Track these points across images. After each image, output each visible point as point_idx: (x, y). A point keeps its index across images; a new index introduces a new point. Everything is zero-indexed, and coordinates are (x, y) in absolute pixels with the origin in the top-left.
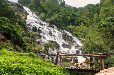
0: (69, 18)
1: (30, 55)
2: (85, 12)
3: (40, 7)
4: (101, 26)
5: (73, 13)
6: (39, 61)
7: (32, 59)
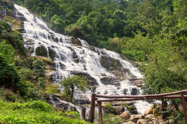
0: (111, 22)
1: (35, 107)
2: (143, 8)
3: (49, 3)
4: (178, 35)
5: (118, 11)
6: (55, 117)
7: (40, 114)
